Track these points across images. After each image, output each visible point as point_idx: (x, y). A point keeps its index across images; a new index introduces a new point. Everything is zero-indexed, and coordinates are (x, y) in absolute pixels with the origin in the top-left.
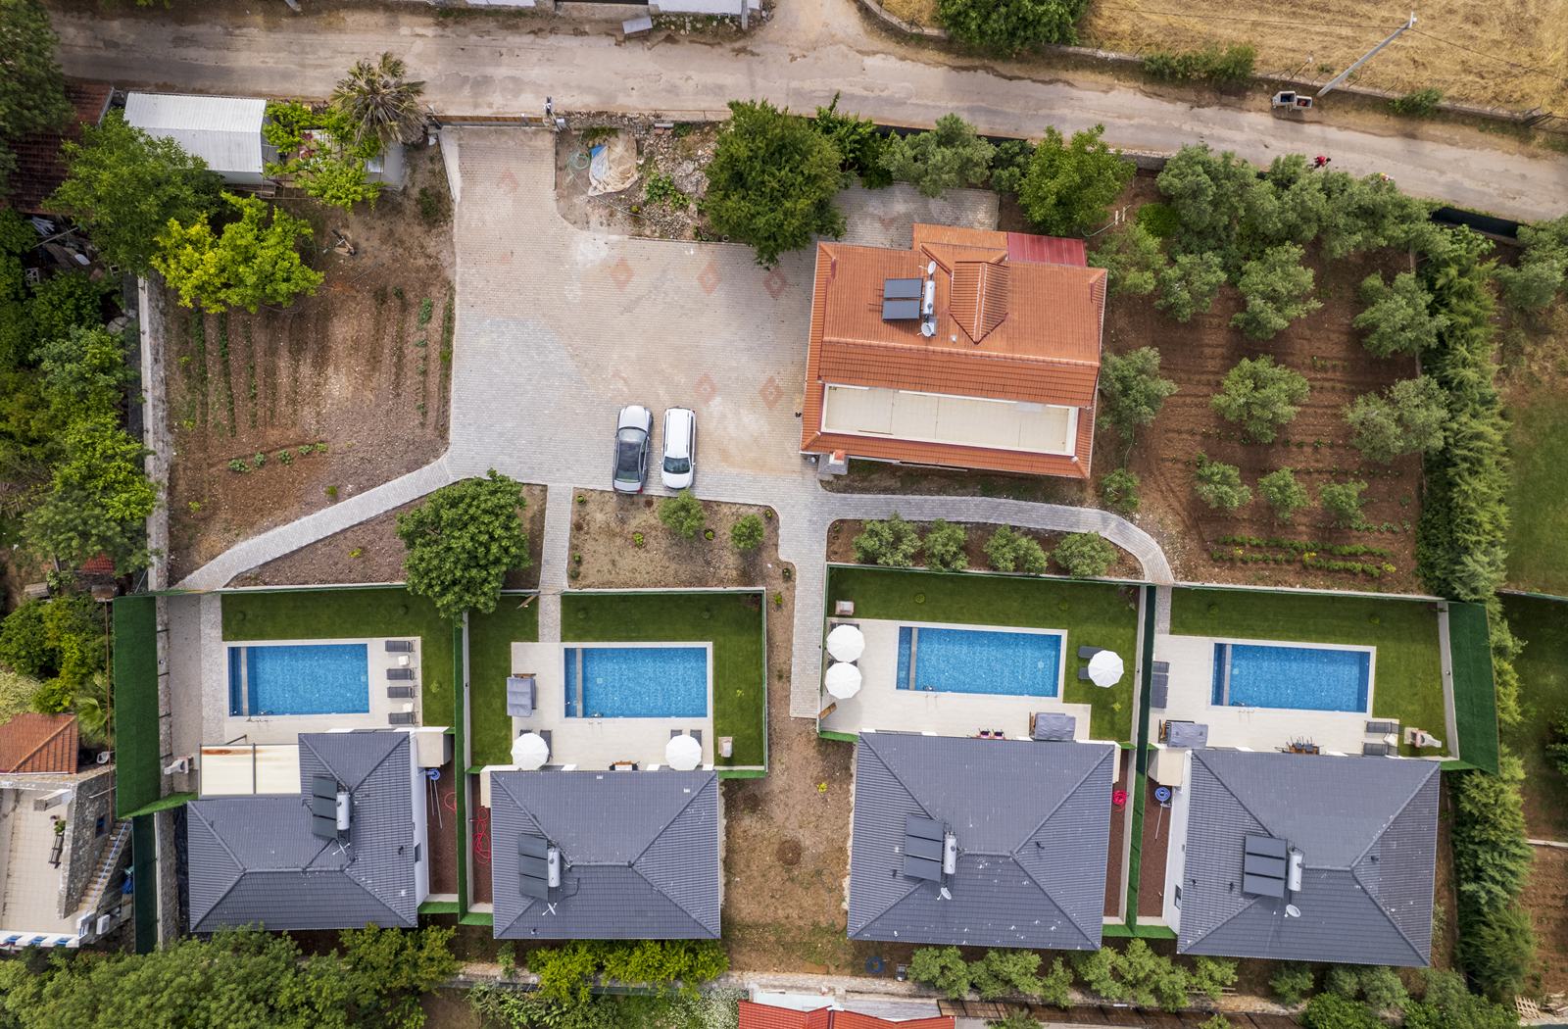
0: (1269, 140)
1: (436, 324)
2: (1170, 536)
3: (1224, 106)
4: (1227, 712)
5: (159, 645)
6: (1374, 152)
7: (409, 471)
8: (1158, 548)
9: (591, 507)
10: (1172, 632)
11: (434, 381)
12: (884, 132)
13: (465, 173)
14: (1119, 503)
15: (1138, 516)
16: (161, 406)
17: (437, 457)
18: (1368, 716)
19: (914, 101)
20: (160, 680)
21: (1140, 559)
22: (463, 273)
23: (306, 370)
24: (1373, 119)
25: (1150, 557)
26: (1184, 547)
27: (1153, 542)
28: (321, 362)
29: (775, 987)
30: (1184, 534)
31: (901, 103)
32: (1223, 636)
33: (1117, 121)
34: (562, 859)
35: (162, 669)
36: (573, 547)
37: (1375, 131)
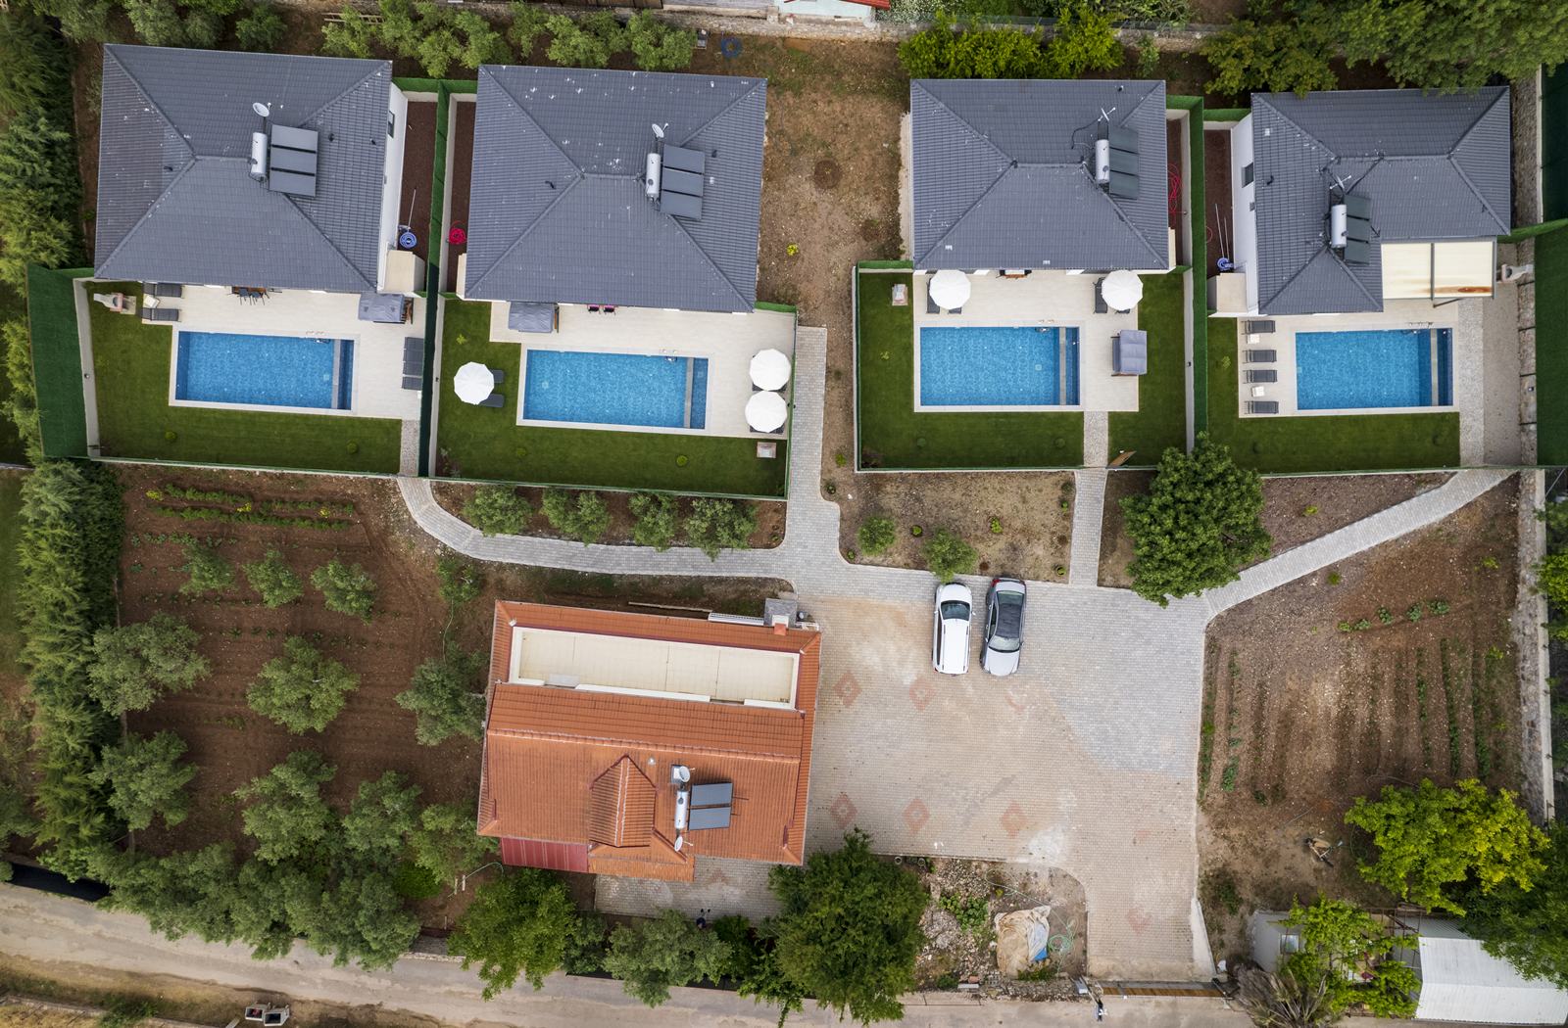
0: (294, 970)
1: (1219, 764)
2: (402, 529)
3: (343, 1007)
4: (338, 333)
5: (1533, 408)
6: (175, 957)
7: (1250, 601)
8: (415, 516)
9: (1049, 562)
10: (399, 422)
11: (1221, 701)
12: (726, 982)
13: (1186, 931)
14: (457, 566)
15: (438, 552)
16: (1526, 674)
17: (1219, 617)
18: (177, 328)
19: (690, 1011)
20: (1533, 369)
21: (435, 504)
22: (1189, 820)
23: (1362, 712)
24: (174, 993)
25: (425, 507)
26: (386, 517)
27: (421, 523)
28: (1345, 719)
29: (846, 24)
30: (386, 531)
31: (704, 1008)
32: (342, 418)
33: (464, 989)
34: (1093, 171)
35: (1531, 381)
36: (1068, 517)
37: (174, 980)
